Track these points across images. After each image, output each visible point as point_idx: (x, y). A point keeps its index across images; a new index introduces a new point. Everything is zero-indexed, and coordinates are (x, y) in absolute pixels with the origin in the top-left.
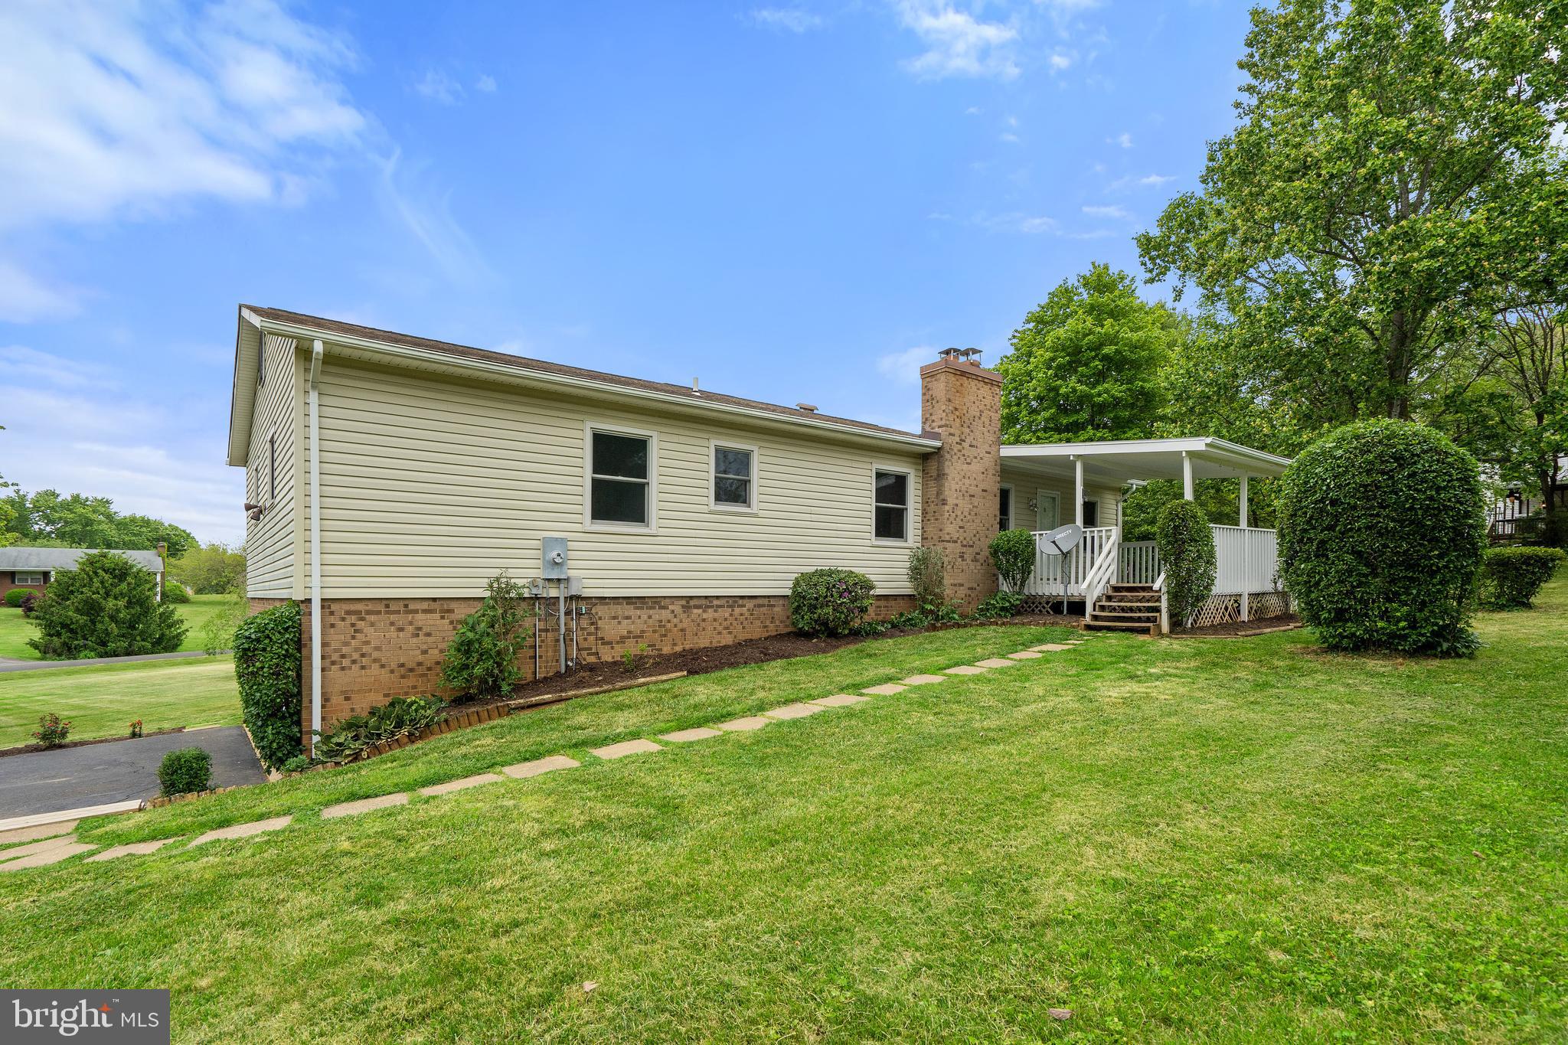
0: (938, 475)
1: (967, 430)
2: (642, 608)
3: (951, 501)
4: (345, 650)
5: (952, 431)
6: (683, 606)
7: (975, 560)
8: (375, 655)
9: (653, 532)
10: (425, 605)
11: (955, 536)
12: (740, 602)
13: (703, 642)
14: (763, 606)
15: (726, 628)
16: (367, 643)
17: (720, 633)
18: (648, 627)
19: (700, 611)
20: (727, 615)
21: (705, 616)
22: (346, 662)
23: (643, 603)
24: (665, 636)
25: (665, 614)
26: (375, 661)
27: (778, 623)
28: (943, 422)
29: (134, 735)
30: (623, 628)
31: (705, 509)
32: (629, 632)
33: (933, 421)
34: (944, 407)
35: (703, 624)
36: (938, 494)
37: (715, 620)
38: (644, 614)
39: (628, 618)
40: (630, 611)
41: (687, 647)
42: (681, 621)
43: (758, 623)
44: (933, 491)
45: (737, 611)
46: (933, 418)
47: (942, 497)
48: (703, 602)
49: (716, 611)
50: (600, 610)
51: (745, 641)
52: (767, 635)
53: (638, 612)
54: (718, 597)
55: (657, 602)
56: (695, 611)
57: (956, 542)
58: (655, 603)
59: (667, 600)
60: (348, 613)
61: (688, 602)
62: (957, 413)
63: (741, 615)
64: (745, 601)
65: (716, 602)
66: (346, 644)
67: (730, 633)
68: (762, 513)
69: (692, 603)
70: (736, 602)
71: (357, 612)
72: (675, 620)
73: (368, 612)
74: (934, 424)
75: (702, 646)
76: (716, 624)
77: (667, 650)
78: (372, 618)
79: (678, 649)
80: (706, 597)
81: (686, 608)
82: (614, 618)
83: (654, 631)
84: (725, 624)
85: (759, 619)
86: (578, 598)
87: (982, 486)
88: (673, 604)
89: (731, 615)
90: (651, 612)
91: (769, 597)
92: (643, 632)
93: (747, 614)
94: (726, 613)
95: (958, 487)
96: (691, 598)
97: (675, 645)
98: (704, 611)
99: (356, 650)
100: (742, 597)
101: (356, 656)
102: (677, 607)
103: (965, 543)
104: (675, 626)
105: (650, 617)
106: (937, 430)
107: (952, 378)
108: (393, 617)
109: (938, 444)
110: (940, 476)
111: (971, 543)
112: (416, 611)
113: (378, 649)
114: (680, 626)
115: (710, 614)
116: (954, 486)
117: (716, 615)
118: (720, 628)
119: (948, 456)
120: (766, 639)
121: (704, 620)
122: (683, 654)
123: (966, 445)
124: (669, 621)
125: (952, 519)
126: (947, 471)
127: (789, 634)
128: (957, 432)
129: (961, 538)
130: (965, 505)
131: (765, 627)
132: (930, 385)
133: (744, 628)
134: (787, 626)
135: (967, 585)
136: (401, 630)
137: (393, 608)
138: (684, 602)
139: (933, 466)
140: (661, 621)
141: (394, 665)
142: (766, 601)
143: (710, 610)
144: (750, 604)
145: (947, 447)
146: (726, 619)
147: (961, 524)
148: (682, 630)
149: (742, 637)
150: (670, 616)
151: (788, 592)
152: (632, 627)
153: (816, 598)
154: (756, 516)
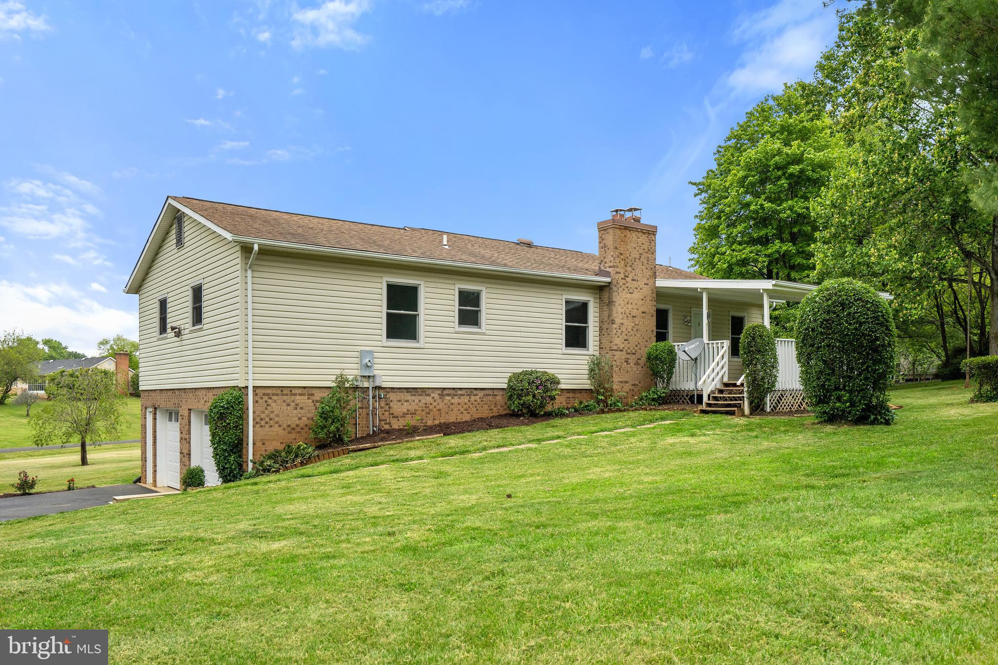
0: (609, 302)
1: (629, 269)
2: (415, 395)
3: (618, 321)
4: (263, 416)
5: (618, 270)
6: (439, 394)
7: (637, 364)
8: (277, 419)
9: (422, 346)
10: (300, 391)
11: (621, 346)
12: (475, 392)
13: (452, 419)
14: (489, 395)
16: (272, 412)
17: (462, 413)
18: (419, 407)
19: (450, 398)
20: (466, 401)
21: (453, 401)
22: (263, 423)
23: (416, 392)
24: (429, 413)
25: (428, 399)
26: (276, 423)
27: (499, 407)
28: (612, 264)
29: (69, 489)
30: (405, 408)
31: (452, 330)
32: (408, 410)
33: (606, 263)
34: (612, 253)
35: (452, 407)
36: (609, 316)
37: (459, 404)
38: (416, 399)
39: (407, 401)
40: (408, 396)
41: (442, 421)
42: (438, 404)
43: (486, 407)
44: (606, 313)
45: (473, 398)
46: (606, 260)
47: (611, 318)
48: (452, 392)
49: (459, 398)
50: (392, 396)
51: (478, 419)
52: (492, 415)
53: (413, 398)
54: (461, 389)
55: (423, 391)
56: (447, 398)
57: (622, 351)
58: (423, 392)
59: (430, 390)
60: (264, 394)
61: (442, 392)
62: (622, 257)
63: (476, 401)
64: (478, 392)
65: (459, 392)
66: (263, 412)
67: (468, 413)
68: (488, 332)
69: (445, 392)
70: (472, 392)
71: (268, 394)
72: (435, 404)
73: (273, 395)
74: (606, 265)
75: (451, 421)
76: (460, 407)
77: (430, 423)
78: (275, 398)
79: (437, 422)
80: (454, 389)
81: (442, 396)
82: (399, 401)
83: (423, 410)
84: (465, 407)
85: (487, 404)
86: (379, 388)
87: (642, 309)
88: (433, 393)
89: (469, 401)
90: (420, 398)
91: (493, 389)
92: (416, 410)
93: (479, 401)
94: (466, 399)
95: (623, 310)
96: (444, 389)
97: (434, 419)
98: (452, 398)
99: (268, 416)
100: (476, 389)
101: (267, 419)
102: (436, 395)
103: (629, 351)
104: (435, 407)
106: (608, 269)
107: (618, 232)
108: (285, 398)
109: (608, 280)
110: (610, 303)
111: (634, 351)
112: (295, 395)
113: (277, 416)
114: (438, 407)
115: (456, 400)
116: (620, 310)
117: (460, 401)
118: (462, 410)
119: (615, 289)
120: (491, 418)
121: (452, 404)
122: (440, 425)
123: (628, 279)
124: (431, 404)
125: (618, 334)
126: (614, 299)
127: (506, 415)
128: (622, 271)
129: (626, 348)
130: (628, 324)
131: (491, 410)
132: (603, 236)
133: (477, 410)
134: (505, 410)
135: (631, 382)
136: (288, 405)
137: (285, 392)
138: (440, 392)
139: (606, 295)
140: (426, 404)
141: (285, 426)
142: (491, 392)
143: (456, 397)
144: (481, 394)
145: (614, 282)
146: (466, 404)
147: (626, 337)
148: (439, 410)
149: (476, 416)
150: (432, 401)
151: (505, 386)
152: (410, 408)
153: (522, 390)
154: (484, 334)
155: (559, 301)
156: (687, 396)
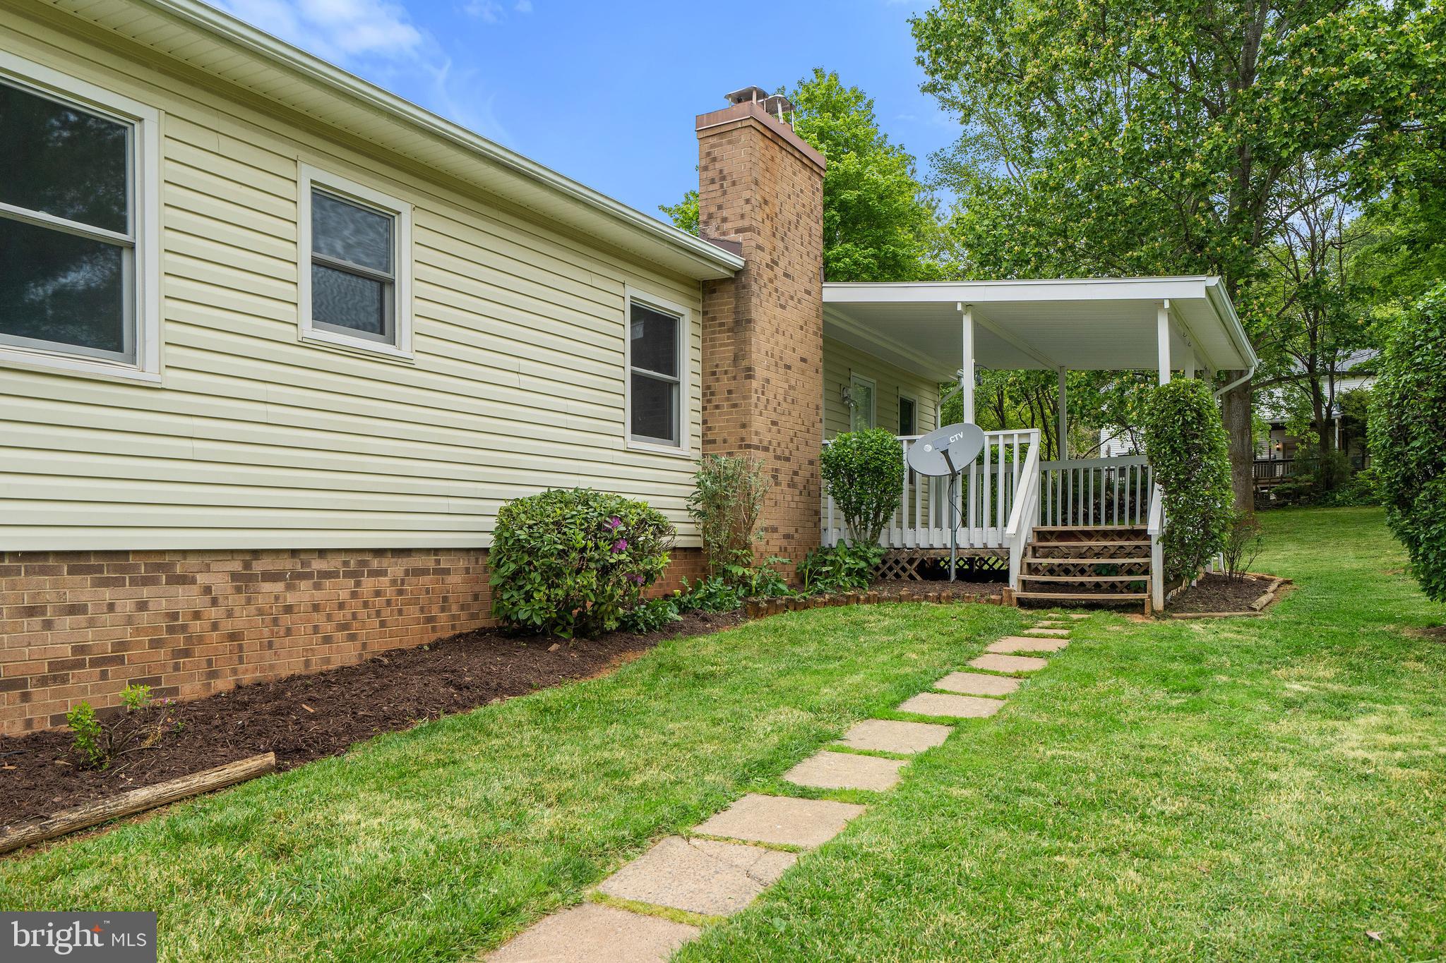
0: (737, 323)
1: (780, 245)
2: (118, 583)
3: (760, 372)
5: (761, 241)
6: (235, 576)
7: (792, 485)
9: (150, 376)
11: (767, 438)
12: (375, 563)
13: (288, 664)
14: (424, 572)
15: (343, 627)
17: (327, 640)
18: (138, 631)
19: (278, 587)
20: (344, 595)
21: (291, 599)
23: (123, 569)
24: (186, 653)
25: (185, 598)
27: (455, 610)
28: (740, 224)
30: (61, 640)
31: (289, 333)
32: (79, 650)
33: (725, 220)
34: (747, 194)
35: (286, 620)
36: (736, 359)
37: (316, 608)
38: (125, 598)
39: (75, 610)
40: (80, 589)
41: (247, 678)
42: (230, 614)
43: (413, 611)
44: (725, 352)
45: (368, 584)
46: (725, 213)
47: (744, 364)
48: (287, 564)
49: (317, 586)
51: (388, 654)
52: (433, 637)
53: (107, 594)
54: (322, 553)
56: (267, 587)
57: (766, 449)
58: (159, 567)
59: (192, 561)
61: (247, 566)
62: (767, 210)
63: (378, 593)
64: (386, 562)
65: (318, 565)
67: (352, 637)
68: (420, 360)
69: (259, 566)
70: (363, 563)
72: (214, 613)
74: (726, 226)
75: (285, 673)
76: (319, 618)
77: (191, 690)
79: (223, 685)
80: (294, 553)
81: (243, 581)
82: (32, 611)
83: (156, 644)
84: (340, 616)
85: (415, 601)
87: (801, 351)
88: (208, 569)
89: (354, 595)
90: (146, 592)
91: (436, 551)
92: (121, 646)
93: (390, 592)
94: (341, 589)
95: (768, 347)
96: (256, 553)
97: (213, 675)
98: (290, 587)
102: (218, 578)
103: (779, 452)
104: (215, 626)
105: (142, 606)
106: (732, 237)
107: (760, 143)
109: (738, 262)
110: (741, 324)
111: (787, 454)
114: (228, 626)
115: (304, 594)
116: (766, 347)
117: (318, 596)
118: (329, 628)
119: (755, 287)
120: (434, 646)
121: (289, 609)
122: (240, 698)
123: (779, 271)
124: (197, 615)
125: (761, 406)
126: (754, 315)
127: (482, 632)
128: (768, 247)
129: (775, 443)
130: (779, 383)
131: (430, 620)
132: (716, 152)
133: (383, 624)
134: (473, 617)
135: (783, 531)
138: (236, 566)
139: (725, 305)
140: (174, 616)
142: (429, 562)
143: (304, 585)
144: (396, 568)
145: (753, 269)
146: (341, 606)
147: (774, 417)
148: (233, 637)
149: (379, 646)
150: (200, 602)
151: (488, 541)
152: (89, 636)
153: (563, 554)
154: (407, 364)
155: (618, 302)
156: (911, 561)
